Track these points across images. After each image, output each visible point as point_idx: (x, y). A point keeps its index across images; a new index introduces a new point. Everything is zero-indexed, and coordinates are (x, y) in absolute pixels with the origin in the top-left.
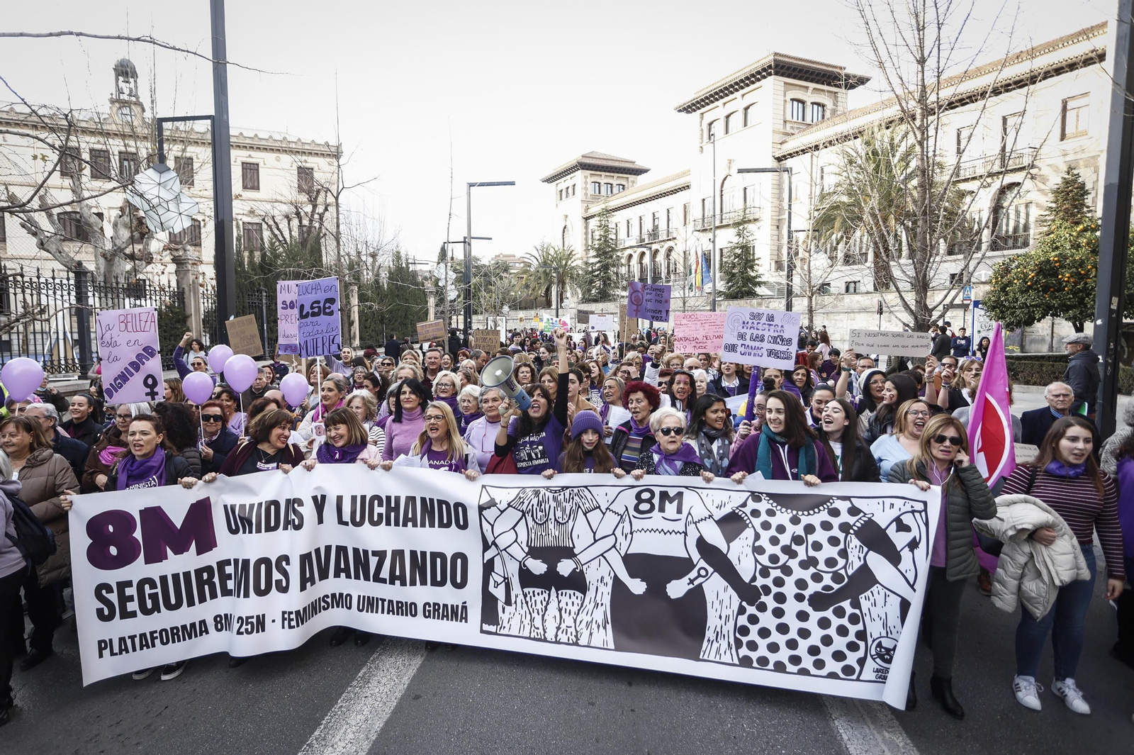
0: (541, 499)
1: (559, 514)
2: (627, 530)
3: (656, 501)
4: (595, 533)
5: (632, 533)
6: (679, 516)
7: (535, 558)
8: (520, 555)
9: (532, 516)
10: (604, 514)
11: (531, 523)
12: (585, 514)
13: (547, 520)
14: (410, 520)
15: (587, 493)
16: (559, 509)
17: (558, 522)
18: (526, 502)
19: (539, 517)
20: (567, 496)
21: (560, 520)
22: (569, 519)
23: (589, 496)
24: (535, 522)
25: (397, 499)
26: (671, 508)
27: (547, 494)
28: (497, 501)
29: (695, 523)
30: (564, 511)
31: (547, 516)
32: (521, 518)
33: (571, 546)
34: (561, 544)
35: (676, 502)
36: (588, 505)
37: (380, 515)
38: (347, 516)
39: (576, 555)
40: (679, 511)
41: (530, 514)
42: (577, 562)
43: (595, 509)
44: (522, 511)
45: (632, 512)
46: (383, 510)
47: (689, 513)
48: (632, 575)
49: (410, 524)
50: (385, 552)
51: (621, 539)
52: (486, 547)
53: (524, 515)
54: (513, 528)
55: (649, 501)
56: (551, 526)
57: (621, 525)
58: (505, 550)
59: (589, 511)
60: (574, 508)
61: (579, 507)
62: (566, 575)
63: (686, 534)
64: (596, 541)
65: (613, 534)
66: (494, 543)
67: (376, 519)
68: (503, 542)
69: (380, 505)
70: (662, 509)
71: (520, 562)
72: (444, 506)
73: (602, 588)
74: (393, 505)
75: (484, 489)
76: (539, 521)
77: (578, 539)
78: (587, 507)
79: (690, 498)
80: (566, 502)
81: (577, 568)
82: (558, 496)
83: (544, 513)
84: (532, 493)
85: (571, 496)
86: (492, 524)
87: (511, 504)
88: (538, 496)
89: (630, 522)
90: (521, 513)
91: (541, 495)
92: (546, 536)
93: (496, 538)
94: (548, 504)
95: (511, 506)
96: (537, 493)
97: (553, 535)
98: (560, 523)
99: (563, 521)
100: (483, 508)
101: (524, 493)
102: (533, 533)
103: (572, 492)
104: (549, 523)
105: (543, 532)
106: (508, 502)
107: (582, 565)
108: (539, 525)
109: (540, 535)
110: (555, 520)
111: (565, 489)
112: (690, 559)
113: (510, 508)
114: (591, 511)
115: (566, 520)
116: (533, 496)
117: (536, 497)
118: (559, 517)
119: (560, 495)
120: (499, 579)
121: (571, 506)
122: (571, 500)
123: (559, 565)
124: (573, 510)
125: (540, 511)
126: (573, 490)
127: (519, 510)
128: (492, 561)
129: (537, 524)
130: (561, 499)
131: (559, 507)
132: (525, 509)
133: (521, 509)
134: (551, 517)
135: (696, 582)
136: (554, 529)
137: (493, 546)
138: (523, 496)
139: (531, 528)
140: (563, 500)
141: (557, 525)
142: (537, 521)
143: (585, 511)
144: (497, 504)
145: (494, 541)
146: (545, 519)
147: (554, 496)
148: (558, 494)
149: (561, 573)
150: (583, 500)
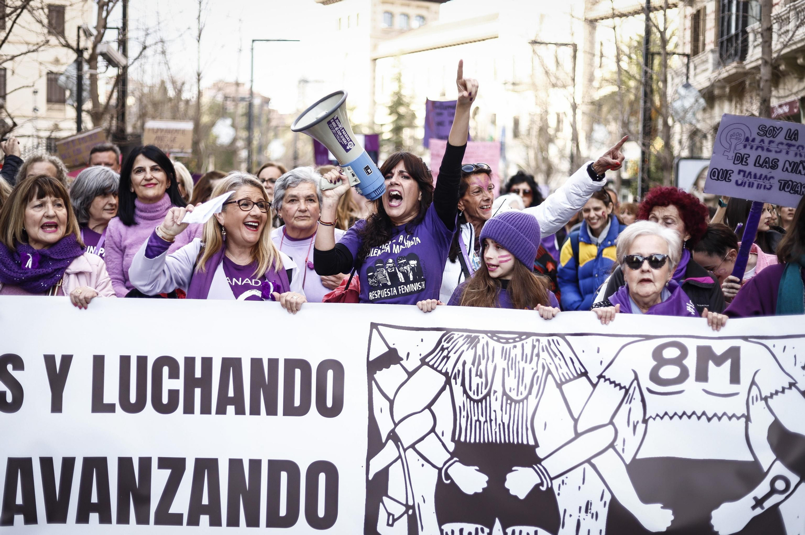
0: (479, 352)
1: (511, 382)
2: (637, 415)
3: (691, 362)
4: (576, 421)
5: (645, 421)
6: (734, 388)
7: (466, 462)
9: (463, 384)
10: (594, 386)
11: (460, 399)
12: (559, 386)
13: (488, 394)
14: (231, 401)
15: (563, 347)
16: (512, 373)
17: (509, 398)
19: (474, 387)
20: (528, 350)
21: (513, 395)
22: (530, 393)
23: (568, 354)
24: (468, 396)
25: (207, 363)
26: (719, 374)
27: (492, 343)
28: (402, 354)
29: (765, 399)
30: (520, 378)
31: (489, 385)
32: (443, 389)
33: (532, 442)
34: (514, 439)
35: (728, 364)
36: (564, 369)
37: (173, 394)
38: (111, 394)
39: (539, 461)
40: (735, 378)
41: (459, 381)
42: (542, 473)
43: (579, 375)
44: (446, 374)
45: (646, 383)
46: (179, 384)
47: (753, 383)
48: (646, 497)
49: (231, 409)
50: (183, 461)
51: (625, 431)
52: (375, 445)
53: (448, 382)
54: (429, 407)
55: (678, 361)
57: (625, 407)
58: (413, 446)
59: (567, 381)
60: (539, 373)
61: (549, 372)
62: (522, 496)
63: (748, 418)
64: (578, 435)
65: (611, 422)
66: (393, 436)
67: (165, 400)
68: (407, 434)
69: (174, 375)
70: (702, 376)
71: (440, 470)
72: (298, 372)
73: (588, 523)
74: (198, 374)
75: (374, 331)
76: (474, 394)
77: (545, 429)
78: (563, 374)
79: (751, 355)
80: (526, 362)
81: (542, 484)
82: (510, 348)
83: (484, 380)
84: (463, 340)
85: (536, 351)
86: (392, 398)
87: (427, 360)
88: (475, 346)
89: (643, 400)
90: (443, 379)
91: (479, 346)
92: (486, 423)
93: (396, 425)
94: (493, 361)
95: (427, 364)
96: (473, 341)
97: (499, 421)
98: (512, 400)
99: (517, 395)
100: (374, 366)
101: (449, 340)
102: (464, 417)
103: (537, 344)
104: (493, 398)
105: (482, 416)
106: (422, 356)
107: (552, 479)
108: (474, 401)
109: (476, 421)
110: (504, 393)
111: (524, 337)
112: (756, 464)
113: (425, 367)
114: (571, 380)
115: (525, 393)
116: (465, 347)
117: (472, 349)
118: (510, 388)
119: (515, 347)
120: (398, 510)
121: (535, 369)
122: (535, 359)
123: (509, 476)
124: (538, 377)
125: (477, 375)
126: (538, 340)
127: (440, 372)
128: (384, 474)
129: (471, 399)
130: (516, 355)
131: (512, 369)
132: (450, 371)
133: (444, 371)
134: (497, 386)
135: (767, 504)
136: (502, 410)
137: (390, 442)
138: (446, 345)
139: (460, 407)
140: (519, 358)
141: (507, 403)
142: (471, 394)
143: (560, 379)
144: (402, 359)
145: (393, 431)
146: (485, 392)
147: (503, 348)
148: (511, 345)
149: (512, 492)
150: (556, 360)
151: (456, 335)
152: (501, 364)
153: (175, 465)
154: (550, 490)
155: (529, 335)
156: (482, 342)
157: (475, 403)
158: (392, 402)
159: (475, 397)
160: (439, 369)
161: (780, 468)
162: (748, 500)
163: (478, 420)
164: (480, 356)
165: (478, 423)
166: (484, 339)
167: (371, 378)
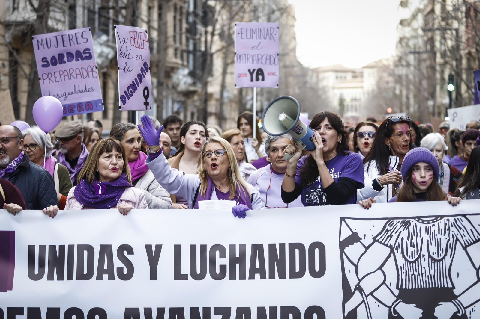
0: (411, 231)
1: (433, 249)
4: (477, 271)
7: (407, 302)
8: (389, 299)
9: (402, 252)
11: (401, 261)
12: (465, 248)
13: (419, 257)
14: (257, 271)
15: (465, 222)
16: (433, 242)
17: (433, 259)
18: (395, 236)
19: (410, 254)
20: (442, 227)
21: (435, 256)
22: (446, 254)
23: (469, 227)
24: (406, 260)
25: (243, 248)
27: (419, 225)
28: (361, 235)
30: (439, 245)
31: (419, 251)
32: (389, 256)
33: (450, 286)
34: (438, 284)
36: (467, 238)
37: (223, 267)
38: (185, 269)
39: (456, 297)
41: (400, 250)
42: (459, 305)
43: (478, 241)
44: (390, 247)
46: (226, 261)
49: (258, 276)
50: (230, 309)
52: (347, 294)
53: (392, 251)
54: (380, 268)
56: (425, 264)
58: (371, 294)
59: (469, 245)
60: (451, 241)
61: (457, 240)
64: (479, 279)
66: (359, 288)
67: (218, 271)
68: (368, 286)
69: (223, 256)
71: (390, 308)
72: (297, 251)
74: (237, 255)
75: (343, 222)
76: (410, 258)
77: (458, 277)
78: (466, 240)
80: (442, 234)
81: (459, 312)
82: (431, 226)
83: (416, 248)
84: (400, 224)
85: (447, 227)
86: (356, 264)
87: (377, 239)
88: (408, 227)
91: (411, 227)
92: (419, 276)
93: (360, 281)
94: (420, 236)
95: (378, 241)
96: (406, 224)
97: (428, 274)
98: (435, 260)
99: (438, 257)
100: (344, 244)
101: (391, 225)
102: (404, 273)
103: (447, 222)
104: (423, 260)
105: (416, 271)
106: (374, 236)
107: (465, 308)
108: (410, 262)
109: (412, 275)
110: (429, 256)
111: (439, 219)
113: (376, 243)
114: (472, 244)
115: (443, 255)
116: (402, 229)
117: (406, 229)
118: (433, 253)
119: (434, 225)
121: (448, 239)
122: (447, 232)
123: (437, 309)
124: (450, 244)
125: (411, 246)
126: (448, 220)
127: (387, 245)
128: (354, 313)
129: (408, 261)
130: (435, 230)
131: (433, 240)
132: (393, 244)
133: (389, 245)
134: (425, 252)
136: (429, 267)
137: (357, 292)
138: (389, 228)
139: (401, 267)
140: (437, 232)
141: (432, 262)
142: (408, 258)
143: (465, 244)
144: (361, 239)
145: (358, 285)
146: (417, 256)
147: (426, 227)
148: (431, 225)
150: (461, 231)
151: (395, 221)
152: (426, 237)
153: (225, 312)
154: (464, 315)
155: (442, 217)
156: (413, 224)
157: (411, 264)
158: (356, 266)
159: (411, 260)
160: (386, 243)
163: (414, 274)
164: (412, 233)
165: (413, 276)
166: (413, 222)
167: (342, 252)
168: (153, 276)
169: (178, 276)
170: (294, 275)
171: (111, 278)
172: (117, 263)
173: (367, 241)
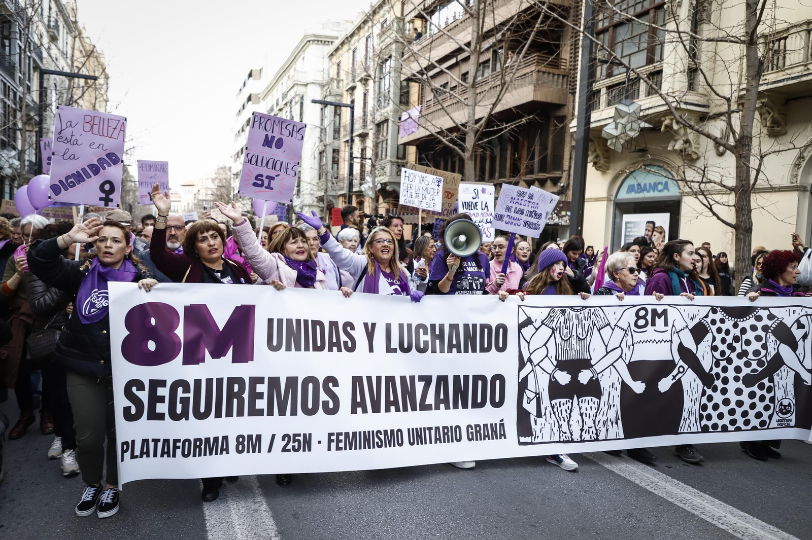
0: (567, 317)
1: (580, 330)
2: (630, 343)
3: (649, 317)
4: (606, 346)
5: (633, 345)
6: (666, 328)
7: (562, 370)
8: (550, 368)
9: (560, 333)
10: (613, 330)
11: (559, 340)
12: (599, 331)
13: (571, 337)
14: (454, 346)
15: (601, 312)
16: (580, 326)
17: (579, 338)
18: (556, 320)
19: (564, 334)
20: (586, 315)
21: (580, 336)
22: (587, 335)
23: (602, 315)
24: (562, 339)
25: (442, 327)
26: (660, 322)
27: (572, 312)
28: (533, 320)
29: (677, 333)
30: (583, 328)
31: (571, 332)
32: (551, 336)
33: (589, 358)
34: (581, 357)
35: (663, 317)
36: (601, 323)
37: (426, 343)
38: (395, 344)
39: (592, 366)
40: (666, 324)
41: (558, 331)
42: (594, 372)
43: (607, 325)
44: (552, 328)
45: (633, 328)
46: (428, 338)
47: (673, 326)
48: (635, 379)
49: (454, 350)
50: (431, 377)
51: (625, 350)
52: (522, 365)
53: (553, 332)
54: (545, 345)
55: (644, 317)
56: (574, 342)
57: (625, 339)
58: (538, 364)
59: (602, 328)
60: (591, 326)
61: (595, 324)
62: (585, 383)
63: (671, 341)
64: (607, 353)
65: (620, 346)
66: (530, 360)
67: (422, 346)
68: (536, 359)
69: (425, 333)
70: (653, 324)
71: (550, 374)
72: (486, 330)
73: (613, 392)
74: (437, 332)
75: (520, 309)
76: (565, 337)
77: (594, 352)
78: (600, 325)
79: (672, 314)
80: (585, 320)
81: (593, 377)
82: (579, 314)
83: (568, 330)
84: (560, 312)
85: (589, 315)
86: (529, 341)
87: (544, 322)
89: (632, 336)
90: (551, 331)
91: (566, 314)
92: (570, 351)
93: (531, 354)
94: (572, 321)
95: (544, 324)
96: (563, 312)
97: (575, 349)
98: (580, 339)
99: (582, 337)
100: (521, 326)
101: (554, 312)
102: (560, 348)
103: (590, 311)
104: (573, 339)
105: (568, 347)
106: (542, 320)
107: (598, 374)
108: (565, 340)
110: (577, 336)
111: (584, 309)
112: (673, 361)
113: (543, 325)
114: (603, 327)
115: (585, 336)
116: (561, 315)
117: (563, 316)
118: (579, 334)
119: (581, 313)
120: (532, 395)
121: (589, 323)
122: (589, 318)
123: (580, 374)
125: (566, 328)
127: (550, 328)
128: (526, 379)
129: (563, 340)
130: (581, 317)
131: (580, 324)
132: (554, 327)
134: (574, 333)
135: (677, 378)
136: (576, 344)
137: (528, 363)
138: (552, 315)
139: (558, 344)
140: (583, 319)
141: (578, 341)
142: (563, 337)
143: (599, 327)
144: (533, 322)
145: (529, 357)
146: (569, 336)
147: (576, 314)
149: (581, 382)
150: (597, 318)
151: (556, 309)
152: (576, 322)
153: (427, 380)
154: (597, 379)
155: (586, 307)
156: (567, 312)
157: (565, 342)
158: (529, 343)
159: (565, 339)
160: (549, 326)
161: (681, 363)
162: (670, 377)
163: (566, 349)
164: (567, 319)
165: (566, 351)
166: (568, 310)
167: (520, 332)
168: (371, 350)
169: (389, 350)
170: (483, 350)
171: (339, 350)
172: (343, 338)
173: (537, 325)
